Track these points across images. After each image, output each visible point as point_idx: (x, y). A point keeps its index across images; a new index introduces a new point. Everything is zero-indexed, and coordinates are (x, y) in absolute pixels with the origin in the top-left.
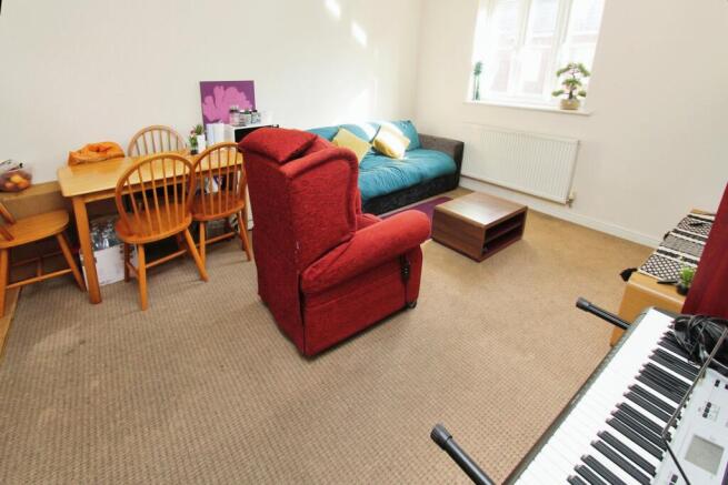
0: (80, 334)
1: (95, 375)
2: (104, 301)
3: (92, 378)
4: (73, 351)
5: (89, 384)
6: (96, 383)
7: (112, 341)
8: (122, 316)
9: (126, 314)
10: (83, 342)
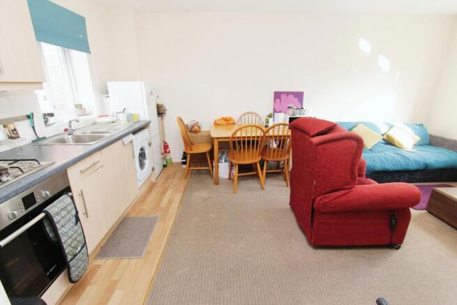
0: (209, 195)
1: (213, 212)
4: (206, 200)
6: (212, 215)
8: (225, 193)
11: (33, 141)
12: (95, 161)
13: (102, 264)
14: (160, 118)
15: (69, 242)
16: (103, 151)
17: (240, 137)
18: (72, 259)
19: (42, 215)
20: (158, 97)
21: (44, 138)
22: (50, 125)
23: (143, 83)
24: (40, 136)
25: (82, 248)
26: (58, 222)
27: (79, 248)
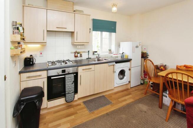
0: (147, 110)
1: (137, 120)
2: (162, 109)
3: (136, 120)
4: (142, 111)
5: (134, 120)
6: (134, 121)
7: (149, 119)
8: (160, 116)
9: (161, 117)
10: (145, 112)
11: (87, 59)
12: (91, 68)
13: (82, 105)
14: (143, 59)
15: (68, 88)
16: (95, 65)
17: (171, 79)
18: (67, 94)
19: (64, 76)
20: (145, 49)
21: (91, 58)
22: (94, 55)
23: (131, 42)
24: (89, 57)
25: (72, 93)
26: (67, 80)
27: (71, 92)
